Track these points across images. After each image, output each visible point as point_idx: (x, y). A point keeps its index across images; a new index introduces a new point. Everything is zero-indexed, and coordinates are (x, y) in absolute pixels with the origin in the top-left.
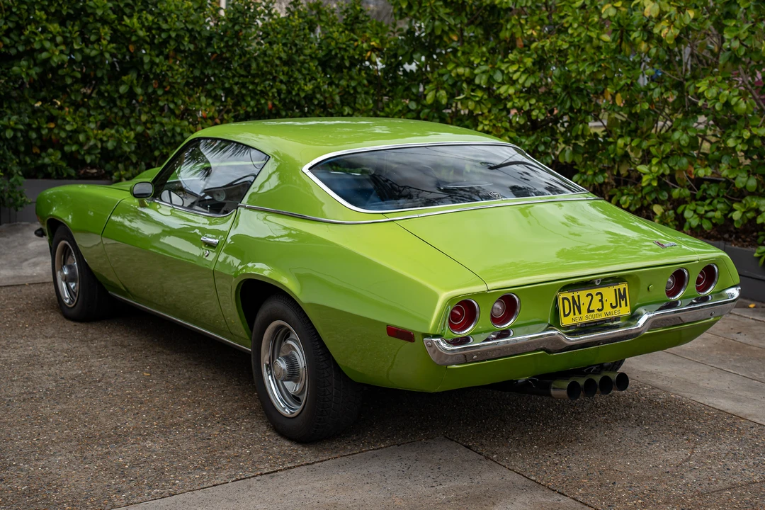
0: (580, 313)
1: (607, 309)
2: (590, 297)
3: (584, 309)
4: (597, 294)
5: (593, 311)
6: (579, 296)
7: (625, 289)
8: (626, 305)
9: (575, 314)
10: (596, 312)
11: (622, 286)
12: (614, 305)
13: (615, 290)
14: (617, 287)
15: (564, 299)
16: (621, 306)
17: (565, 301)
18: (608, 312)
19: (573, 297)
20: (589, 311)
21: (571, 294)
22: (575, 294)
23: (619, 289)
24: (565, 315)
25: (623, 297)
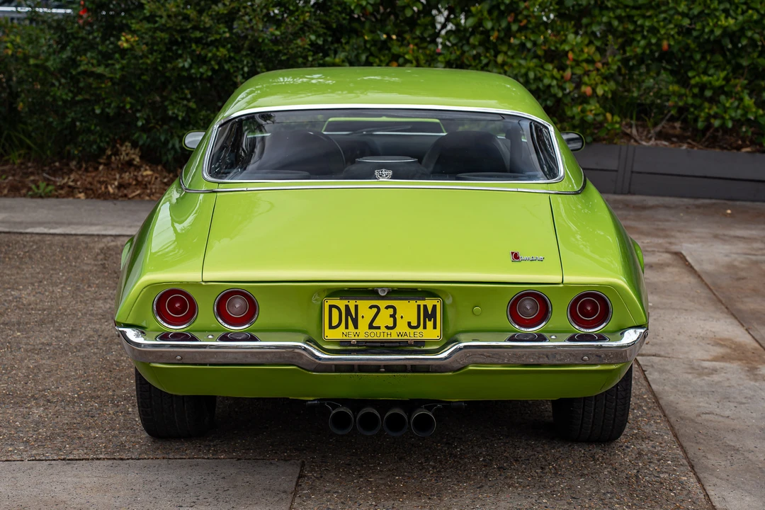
0: (356, 327)
1: (402, 327)
2: (375, 310)
3: (363, 324)
4: (387, 307)
5: (379, 328)
6: (356, 307)
7: (434, 307)
8: (435, 327)
9: (347, 327)
10: (383, 329)
11: (430, 303)
12: (414, 323)
13: (419, 306)
14: (422, 303)
15: (331, 307)
16: (425, 327)
17: (334, 309)
18: (402, 331)
19: (347, 307)
20: (371, 327)
21: (346, 302)
22: (352, 304)
23: (425, 306)
24: (331, 327)
25: (430, 316)
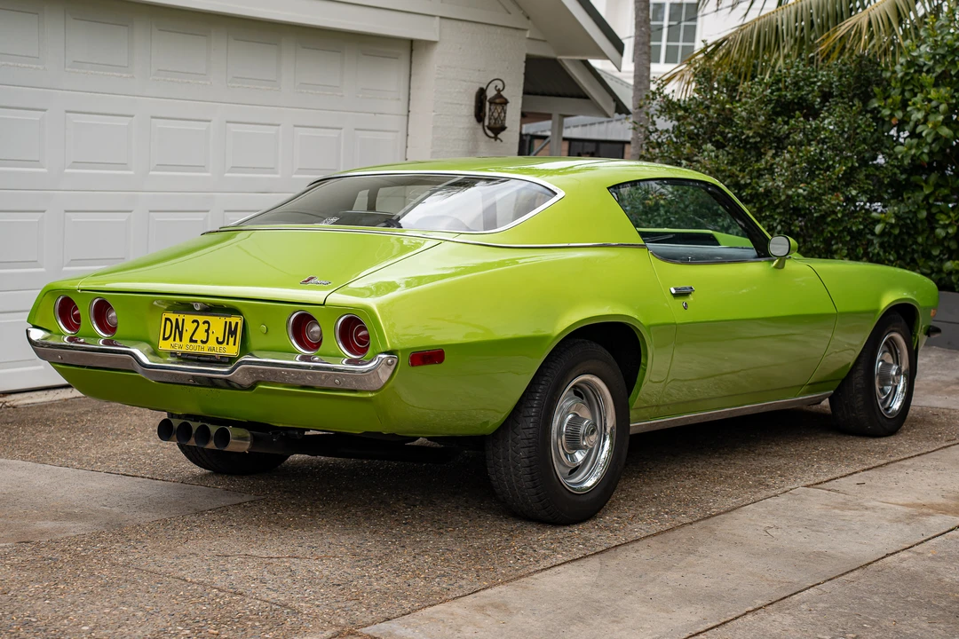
0: (181, 340)
1: (212, 343)
2: (196, 324)
3: (186, 336)
4: (204, 323)
5: (196, 341)
6: (183, 320)
7: (237, 323)
8: (234, 344)
9: (174, 340)
10: (199, 343)
11: (234, 320)
12: (221, 340)
13: (226, 322)
14: (228, 320)
15: (167, 319)
16: (227, 344)
17: (168, 322)
18: (211, 348)
19: (177, 320)
20: (191, 341)
21: (176, 316)
22: (181, 317)
23: (230, 323)
24: (164, 339)
25: (233, 333)
